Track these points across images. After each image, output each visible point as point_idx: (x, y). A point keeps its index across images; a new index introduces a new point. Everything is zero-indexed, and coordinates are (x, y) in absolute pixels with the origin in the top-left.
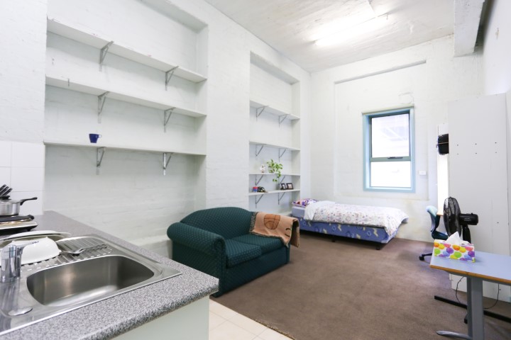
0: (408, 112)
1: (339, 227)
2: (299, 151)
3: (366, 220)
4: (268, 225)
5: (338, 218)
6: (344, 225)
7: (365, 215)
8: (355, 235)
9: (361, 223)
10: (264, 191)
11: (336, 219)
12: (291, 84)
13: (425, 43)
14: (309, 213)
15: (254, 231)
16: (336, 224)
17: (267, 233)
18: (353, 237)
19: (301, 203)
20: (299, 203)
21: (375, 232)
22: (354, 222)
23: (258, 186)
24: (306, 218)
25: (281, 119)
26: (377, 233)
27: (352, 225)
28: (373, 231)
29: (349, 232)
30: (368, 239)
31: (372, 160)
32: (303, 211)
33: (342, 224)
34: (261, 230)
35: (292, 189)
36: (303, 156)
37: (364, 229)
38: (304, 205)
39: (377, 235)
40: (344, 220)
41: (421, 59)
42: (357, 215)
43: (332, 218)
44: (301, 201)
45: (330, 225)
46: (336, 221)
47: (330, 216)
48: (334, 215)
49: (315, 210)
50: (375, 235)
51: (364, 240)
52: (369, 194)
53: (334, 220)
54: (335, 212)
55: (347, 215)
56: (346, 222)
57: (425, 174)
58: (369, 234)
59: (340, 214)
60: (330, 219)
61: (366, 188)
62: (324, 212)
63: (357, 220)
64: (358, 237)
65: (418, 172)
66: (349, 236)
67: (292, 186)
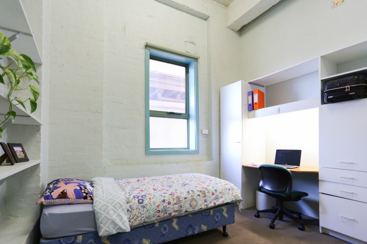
0: (186, 66)
1: (175, 225)
5: (176, 207)
6: (186, 217)
8: (200, 227)
9: (212, 205)
11: (173, 209)
18: (196, 232)
19: (71, 194)
20: (63, 195)
22: (203, 207)
26: (226, 212)
28: (223, 210)
29: (190, 226)
30: (213, 227)
35: (26, 159)
37: (213, 212)
38: (84, 196)
39: (226, 215)
40: (186, 207)
41: (206, 14)
44: (70, 189)
45: (157, 225)
46: (173, 214)
47: (161, 208)
48: (169, 203)
49: (123, 202)
50: (225, 217)
51: (210, 231)
52: (153, 158)
53: (170, 214)
54: (167, 197)
55: (189, 197)
56: (191, 210)
57: (207, 133)
58: (218, 217)
59: (178, 198)
60: (162, 214)
61: (148, 151)
62: (146, 202)
63: (205, 201)
64: (204, 228)
65: (202, 131)
66: (190, 233)
67: (23, 151)
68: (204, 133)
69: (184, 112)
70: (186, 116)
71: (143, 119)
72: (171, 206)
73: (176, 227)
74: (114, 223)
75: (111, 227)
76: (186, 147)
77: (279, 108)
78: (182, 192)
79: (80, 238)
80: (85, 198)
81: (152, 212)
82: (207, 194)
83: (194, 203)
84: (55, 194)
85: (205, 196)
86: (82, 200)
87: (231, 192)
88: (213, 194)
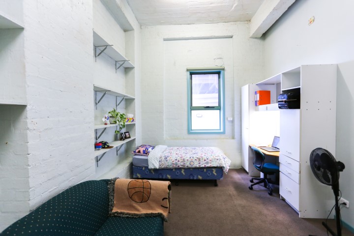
0: (219, 73)
1: (183, 171)
2: (134, 99)
3: (207, 163)
4: (136, 198)
5: (182, 164)
6: (188, 169)
7: (206, 159)
8: (197, 176)
9: (203, 166)
10: (109, 147)
11: (180, 164)
12: (125, 31)
13: (233, 23)
14: (154, 162)
15: (115, 210)
16: (179, 169)
17: (138, 210)
18: (195, 178)
19: (142, 152)
20: (139, 152)
21: (214, 173)
22: (197, 166)
23: (99, 141)
24: (151, 166)
25: (118, 66)
26: (216, 172)
27: (196, 168)
28: (213, 171)
29: (191, 174)
30: (208, 178)
31: (192, 108)
32: (147, 160)
33: (184, 169)
34: (126, 207)
35: (130, 137)
36: (137, 104)
37: (205, 170)
38: (146, 153)
39: (215, 174)
40: (188, 164)
41: (230, 34)
42: (199, 160)
43: (176, 164)
44: (142, 149)
45: (174, 170)
46: (180, 166)
47: (174, 163)
48: (179, 161)
49: (158, 157)
50: (214, 175)
51: (205, 180)
52: (192, 136)
53: (179, 166)
54: (178, 158)
55: (190, 160)
56: (190, 166)
57: (232, 120)
58: (209, 174)
59: (184, 159)
60: (174, 165)
61: (190, 131)
62: (168, 159)
63: (199, 163)
64: (200, 177)
65: (227, 119)
66: (192, 178)
67: (129, 135)
68: (229, 119)
69: (217, 105)
70: (219, 108)
71: (186, 113)
72: (179, 163)
73: (184, 173)
74: (153, 164)
75: (152, 166)
76: (219, 128)
77: (267, 107)
78: (187, 157)
79: (144, 168)
80: (146, 154)
81: (170, 164)
82: (201, 160)
83: (192, 163)
84: (137, 151)
85: (200, 160)
86: (145, 155)
87: (218, 161)
88: (205, 160)
